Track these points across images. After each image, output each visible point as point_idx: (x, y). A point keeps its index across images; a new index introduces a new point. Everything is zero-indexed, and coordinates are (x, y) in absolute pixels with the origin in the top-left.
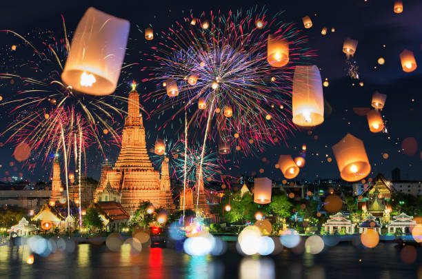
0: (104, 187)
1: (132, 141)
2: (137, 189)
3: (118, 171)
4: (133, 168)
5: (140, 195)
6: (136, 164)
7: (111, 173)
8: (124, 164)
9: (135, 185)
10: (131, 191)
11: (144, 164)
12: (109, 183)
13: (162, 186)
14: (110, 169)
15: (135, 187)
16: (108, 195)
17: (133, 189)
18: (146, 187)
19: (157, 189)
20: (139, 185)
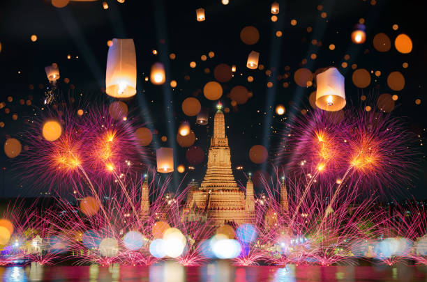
0: (191, 207)
1: (217, 161)
2: (222, 209)
3: (204, 191)
4: (219, 188)
5: (225, 215)
6: (221, 184)
7: (198, 193)
8: (210, 184)
9: (220, 205)
10: (217, 211)
11: (229, 185)
12: (195, 203)
13: (246, 205)
14: (197, 190)
15: (221, 207)
16: (194, 215)
17: (219, 209)
18: (231, 207)
19: (243, 209)
20: (224, 205)
